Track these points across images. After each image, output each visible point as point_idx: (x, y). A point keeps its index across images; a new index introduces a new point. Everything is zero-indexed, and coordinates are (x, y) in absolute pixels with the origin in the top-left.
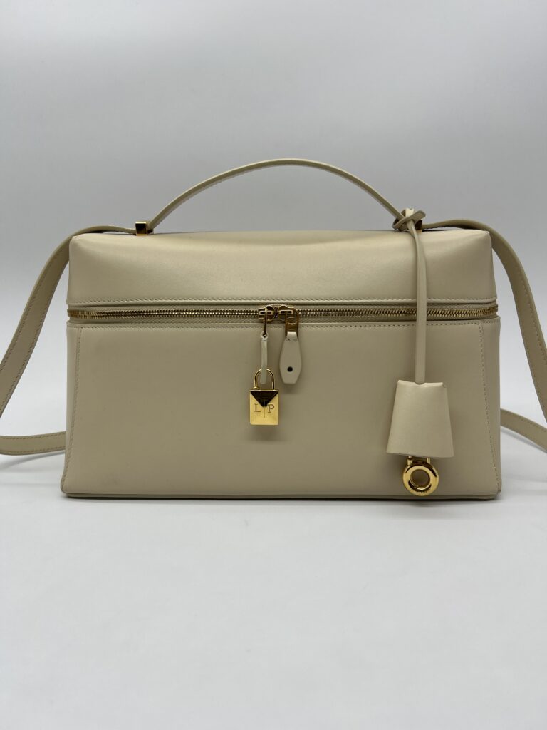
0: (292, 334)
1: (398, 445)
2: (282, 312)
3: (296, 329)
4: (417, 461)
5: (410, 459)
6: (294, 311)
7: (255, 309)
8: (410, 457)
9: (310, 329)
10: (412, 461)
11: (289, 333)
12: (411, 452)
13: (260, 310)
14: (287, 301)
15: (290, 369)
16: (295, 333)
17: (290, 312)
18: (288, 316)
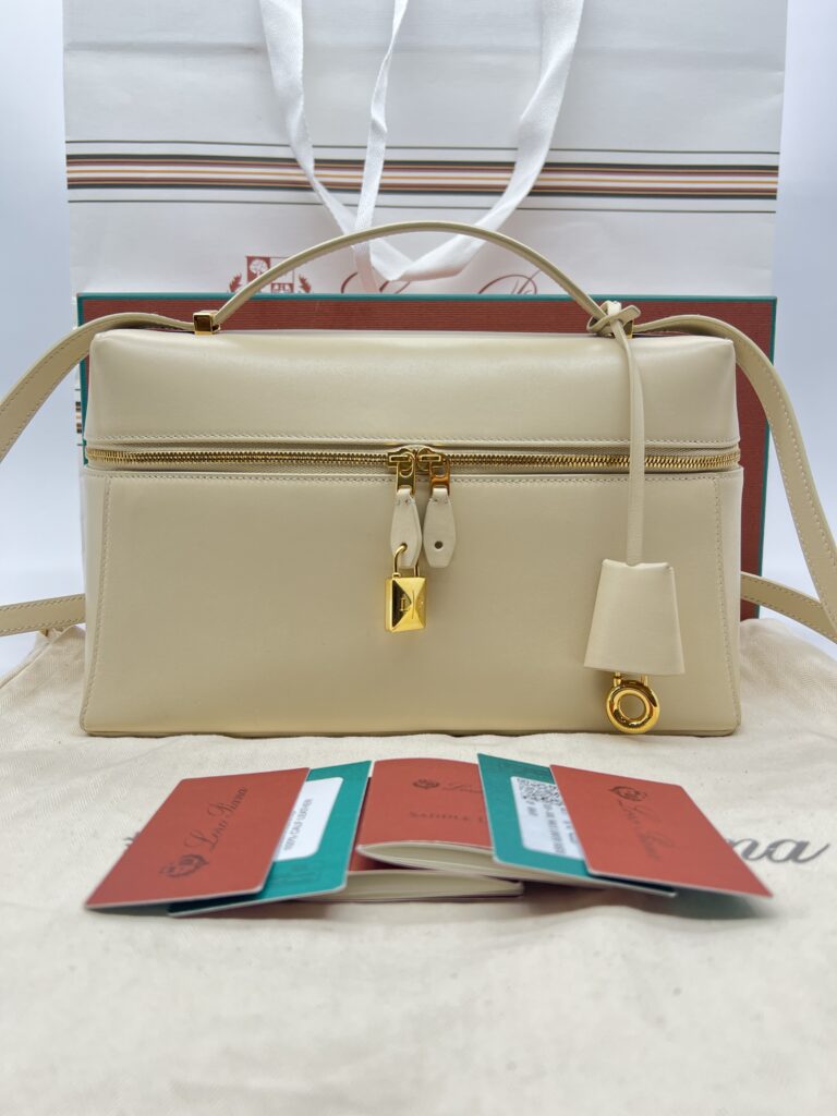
0: (439, 491)
1: (599, 657)
2: (423, 458)
3: (446, 484)
4: (627, 683)
5: (617, 678)
6: (443, 456)
7: (384, 452)
8: (618, 674)
9: (467, 484)
10: (619, 681)
11: (435, 490)
12: (618, 667)
13: (390, 454)
14: (430, 442)
15: (439, 545)
16: (444, 490)
17: (437, 458)
18: (434, 464)
